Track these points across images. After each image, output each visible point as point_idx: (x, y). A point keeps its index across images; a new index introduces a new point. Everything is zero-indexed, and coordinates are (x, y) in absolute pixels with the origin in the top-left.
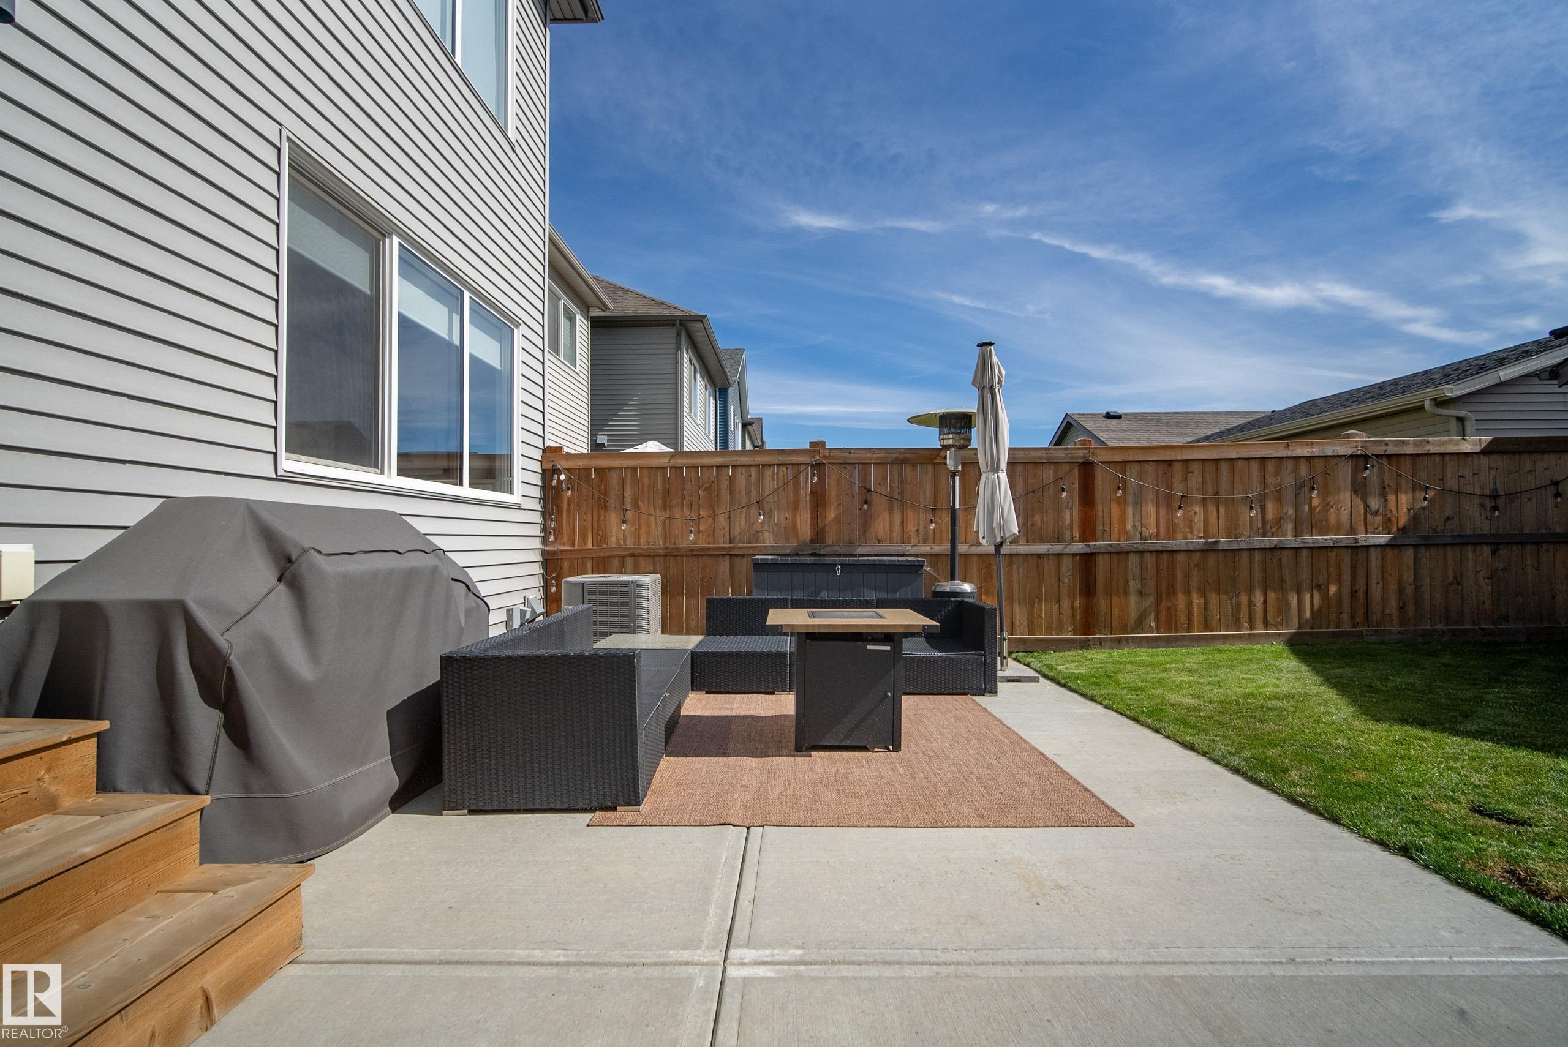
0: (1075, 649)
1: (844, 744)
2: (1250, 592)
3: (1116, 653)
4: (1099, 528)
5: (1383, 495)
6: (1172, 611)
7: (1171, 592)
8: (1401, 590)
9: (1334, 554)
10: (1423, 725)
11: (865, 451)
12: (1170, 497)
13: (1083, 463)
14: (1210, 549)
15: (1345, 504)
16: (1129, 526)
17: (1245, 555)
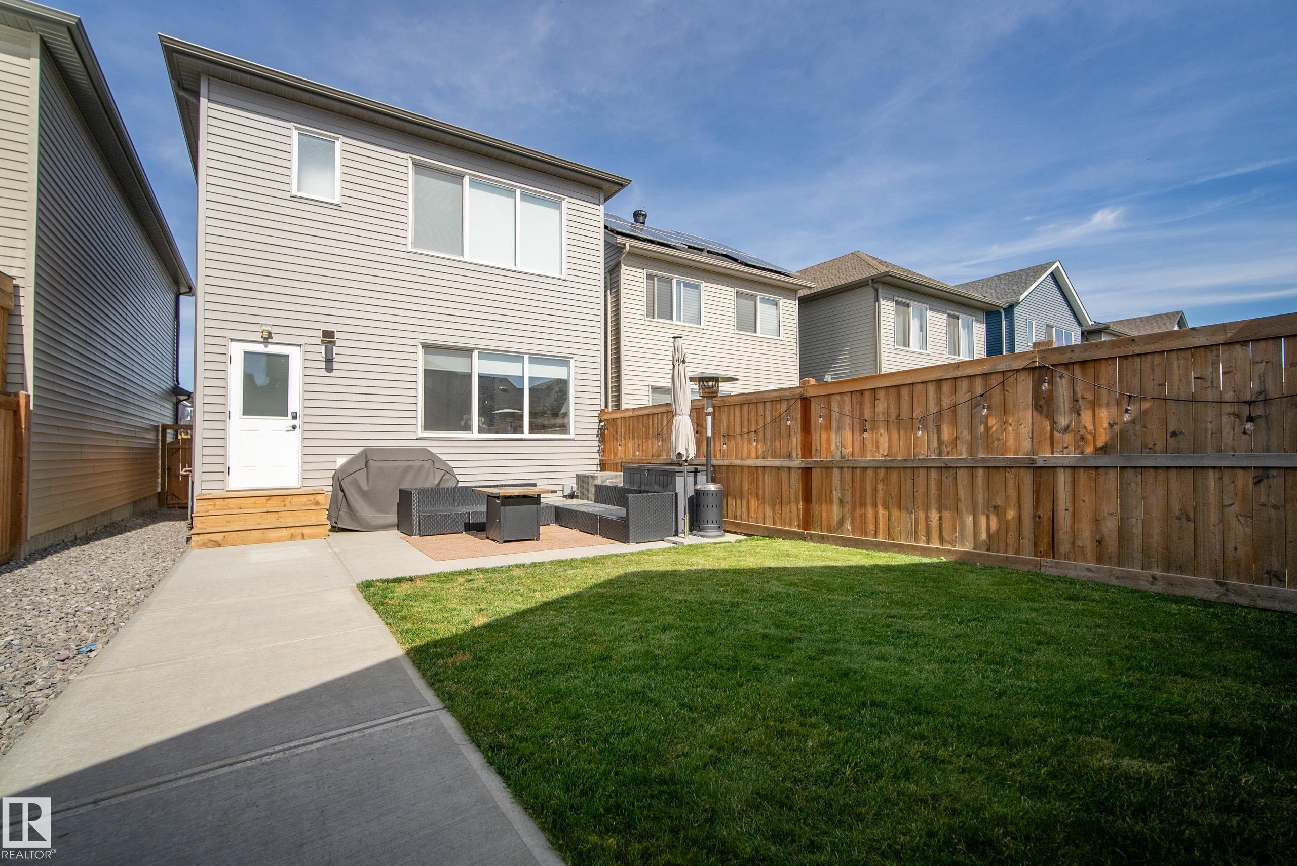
2: (927, 509)
4: (813, 448)
5: (1076, 410)
6: (863, 519)
7: (863, 505)
12: (862, 421)
14: (892, 467)
15: (1025, 422)
16: (833, 447)
17: (922, 473)
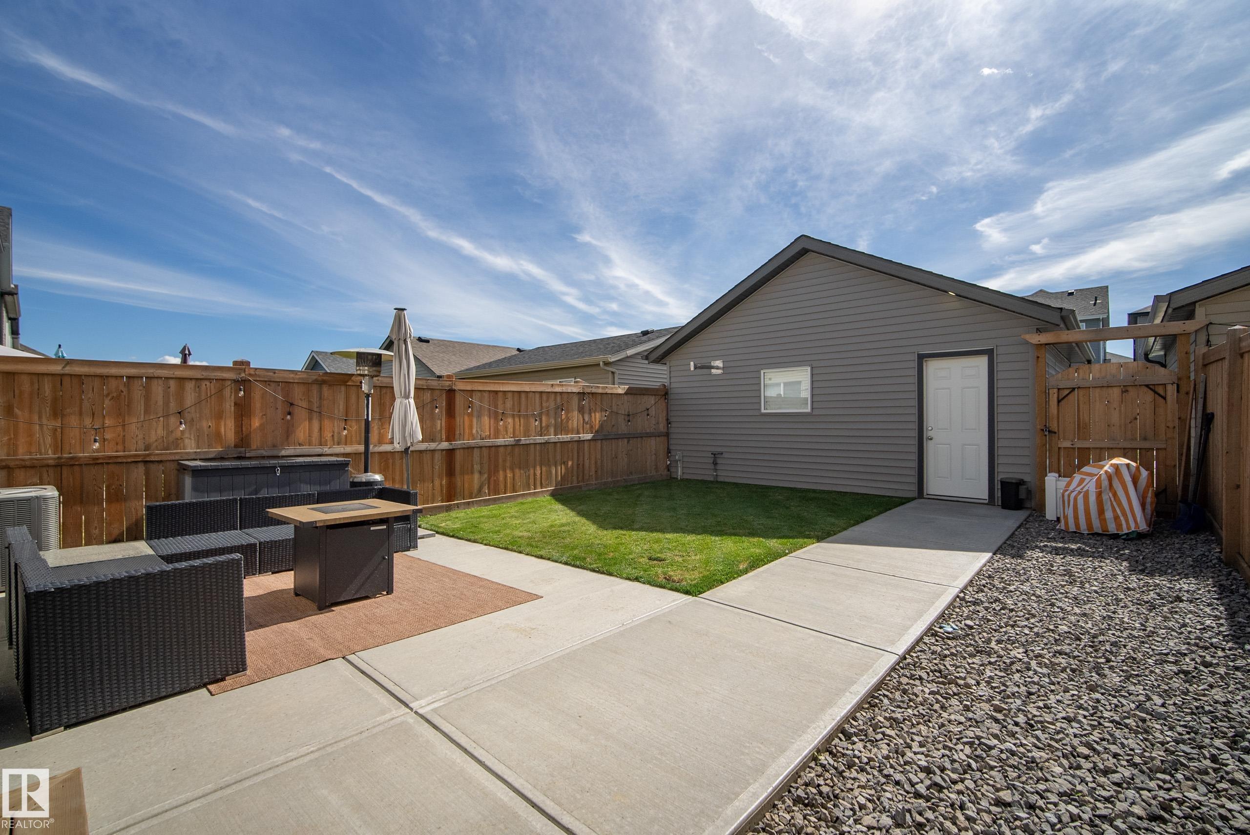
0: (443, 512)
1: (355, 597)
2: (534, 468)
3: (468, 511)
4: (457, 432)
5: (590, 414)
6: (497, 482)
7: (496, 471)
8: (596, 463)
9: (570, 445)
10: (622, 528)
11: (288, 372)
12: (496, 413)
13: (449, 390)
14: (517, 444)
15: (575, 419)
16: (474, 431)
17: (532, 446)
